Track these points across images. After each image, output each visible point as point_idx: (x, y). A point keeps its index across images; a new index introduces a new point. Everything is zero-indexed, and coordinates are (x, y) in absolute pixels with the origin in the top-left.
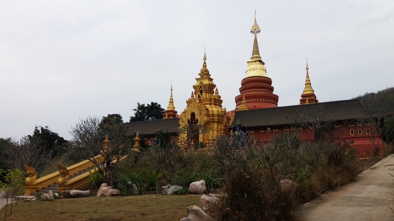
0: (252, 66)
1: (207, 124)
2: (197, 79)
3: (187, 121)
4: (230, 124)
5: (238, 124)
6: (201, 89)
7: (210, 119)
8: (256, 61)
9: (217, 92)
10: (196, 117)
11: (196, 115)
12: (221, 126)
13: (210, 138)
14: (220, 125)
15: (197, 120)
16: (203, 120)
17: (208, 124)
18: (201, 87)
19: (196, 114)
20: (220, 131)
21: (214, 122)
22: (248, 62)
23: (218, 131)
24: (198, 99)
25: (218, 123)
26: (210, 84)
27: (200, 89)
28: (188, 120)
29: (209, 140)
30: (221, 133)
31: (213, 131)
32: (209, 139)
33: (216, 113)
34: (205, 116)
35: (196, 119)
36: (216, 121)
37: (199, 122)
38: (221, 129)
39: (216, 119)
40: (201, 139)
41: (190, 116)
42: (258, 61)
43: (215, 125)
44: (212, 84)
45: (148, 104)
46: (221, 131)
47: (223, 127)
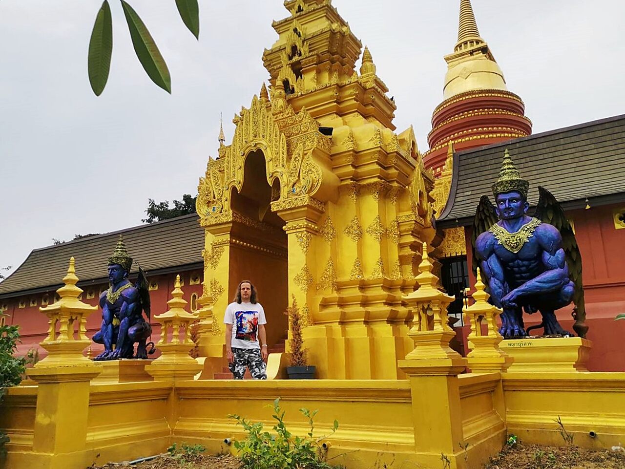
0: (463, 65)
1: (325, 203)
2: (278, 26)
3: (227, 194)
4: (438, 206)
5: (506, 178)
6: (296, 58)
7: (341, 178)
8: (471, 53)
9: (368, 64)
10: (270, 168)
11: (267, 159)
12: (399, 210)
13: (348, 274)
14: (392, 206)
15: (277, 182)
16: (303, 182)
17: (335, 202)
18: (294, 48)
19: (268, 155)
20: (394, 236)
21: (360, 190)
22: (447, 59)
23: (384, 236)
24: (280, 96)
25: (385, 192)
26: (333, 33)
27: (290, 58)
28: (234, 189)
29: (339, 287)
30: (401, 246)
31: (360, 235)
32: (339, 280)
33: (371, 145)
34: (312, 161)
35: (270, 182)
36: (375, 184)
37: (284, 191)
38: (399, 226)
39: (370, 174)
40: (298, 279)
41: (242, 172)
42: (478, 50)
43: (371, 204)
44: (343, 35)
45: (176, 202)
46: (400, 236)
47: (408, 216)
